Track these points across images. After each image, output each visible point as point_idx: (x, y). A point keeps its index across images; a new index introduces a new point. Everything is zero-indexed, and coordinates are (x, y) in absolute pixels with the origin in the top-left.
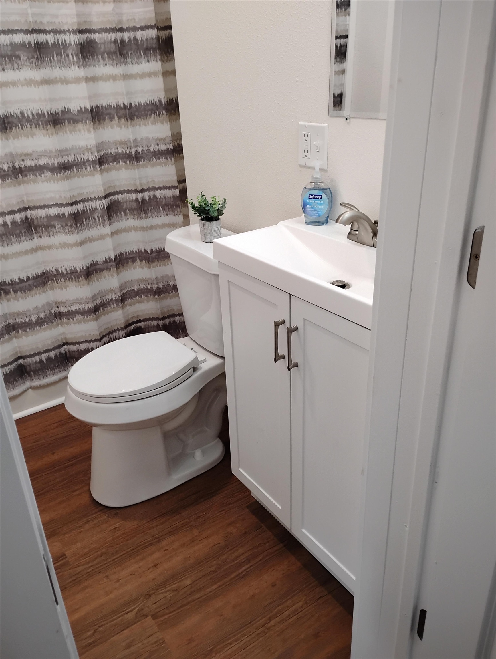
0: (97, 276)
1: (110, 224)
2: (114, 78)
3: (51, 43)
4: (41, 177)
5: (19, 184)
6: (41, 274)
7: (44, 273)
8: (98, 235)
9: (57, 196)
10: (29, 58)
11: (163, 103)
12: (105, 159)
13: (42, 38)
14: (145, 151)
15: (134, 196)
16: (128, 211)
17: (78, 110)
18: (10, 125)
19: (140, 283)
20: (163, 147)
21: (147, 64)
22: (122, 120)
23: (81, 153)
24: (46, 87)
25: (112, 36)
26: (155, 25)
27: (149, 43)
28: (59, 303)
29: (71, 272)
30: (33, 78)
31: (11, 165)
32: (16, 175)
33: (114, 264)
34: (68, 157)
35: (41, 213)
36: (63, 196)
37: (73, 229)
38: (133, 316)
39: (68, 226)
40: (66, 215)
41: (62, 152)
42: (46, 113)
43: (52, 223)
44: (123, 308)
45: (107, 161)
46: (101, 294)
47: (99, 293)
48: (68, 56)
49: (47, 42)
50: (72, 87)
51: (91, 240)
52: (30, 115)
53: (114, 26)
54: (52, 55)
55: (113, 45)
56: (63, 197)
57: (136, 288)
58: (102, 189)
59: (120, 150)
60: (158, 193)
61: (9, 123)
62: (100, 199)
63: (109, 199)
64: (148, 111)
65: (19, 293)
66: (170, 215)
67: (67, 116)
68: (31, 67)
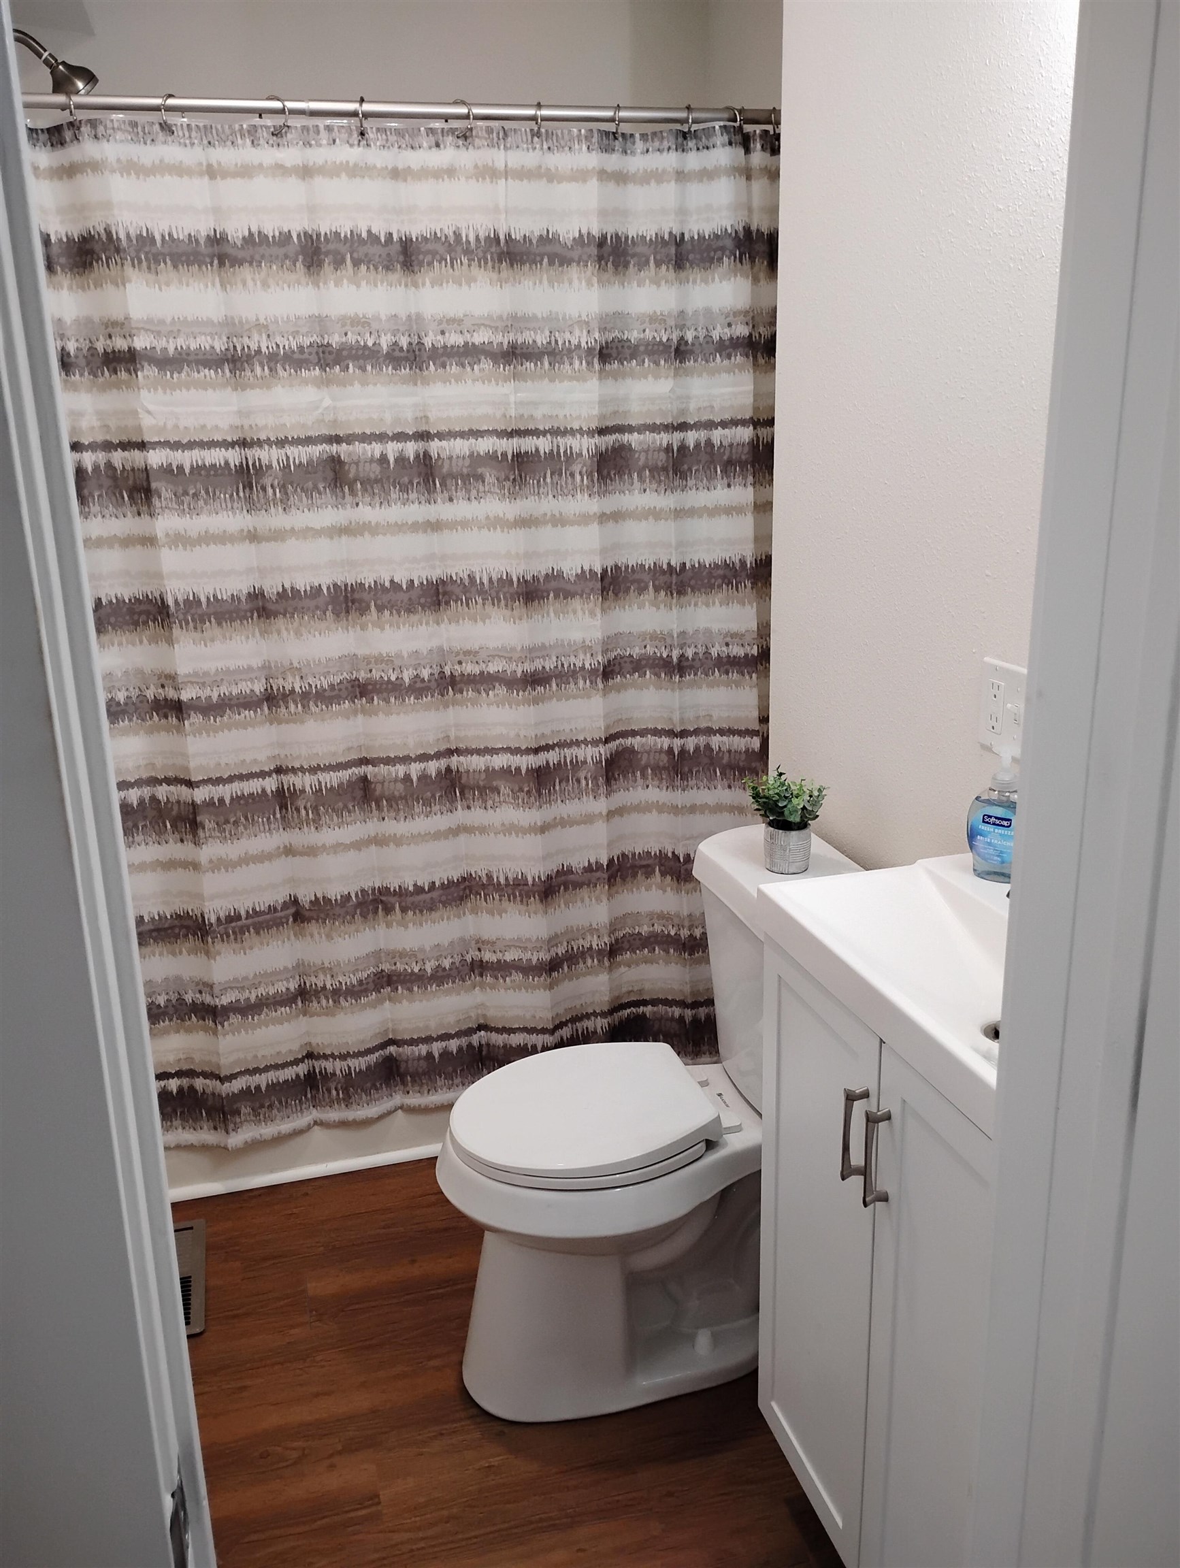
0: (567, 896)
1: (608, 795)
2: (655, 514)
4: (488, 695)
5: (446, 706)
6: (458, 880)
7: (464, 879)
8: (581, 815)
9: (512, 734)
10: (501, 479)
11: (749, 566)
12: (617, 666)
13: (527, 444)
14: (701, 655)
15: (665, 742)
16: (650, 771)
17: (577, 575)
18: (447, 597)
19: (655, 921)
20: (737, 651)
21: (726, 490)
22: (663, 593)
23: (572, 655)
24: (521, 534)
25: (664, 438)
26: (752, 418)
27: (734, 451)
28: (483, 942)
29: (516, 883)
30: (501, 515)
31: (436, 671)
32: (442, 690)
33: (606, 876)
34: (544, 660)
35: (477, 763)
36: (522, 733)
37: (532, 799)
38: (630, 989)
39: (523, 791)
40: (523, 772)
41: (532, 652)
42: (515, 579)
43: (495, 784)
44: (610, 969)
45: (621, 670)
46: (571, 934)
47: (566, 932)
48: (572, 475)
49: (537, 450)
50: (571, 532)
51: (563, 823)
52: (485, 581)
53: (670, 421)
54: (542, 475)
55: (663, 456)
56: (522, 737)
57: (645, 930)
58: (602, 724)
59: (650, 650)
60: (716, 741)
61: (445, 593)
62: (595, 743)
63: (613, 745)
64: (716, 578)
65: (410, 913)
66: (735, 788)
67: (553, 584)
68: (500, 496)
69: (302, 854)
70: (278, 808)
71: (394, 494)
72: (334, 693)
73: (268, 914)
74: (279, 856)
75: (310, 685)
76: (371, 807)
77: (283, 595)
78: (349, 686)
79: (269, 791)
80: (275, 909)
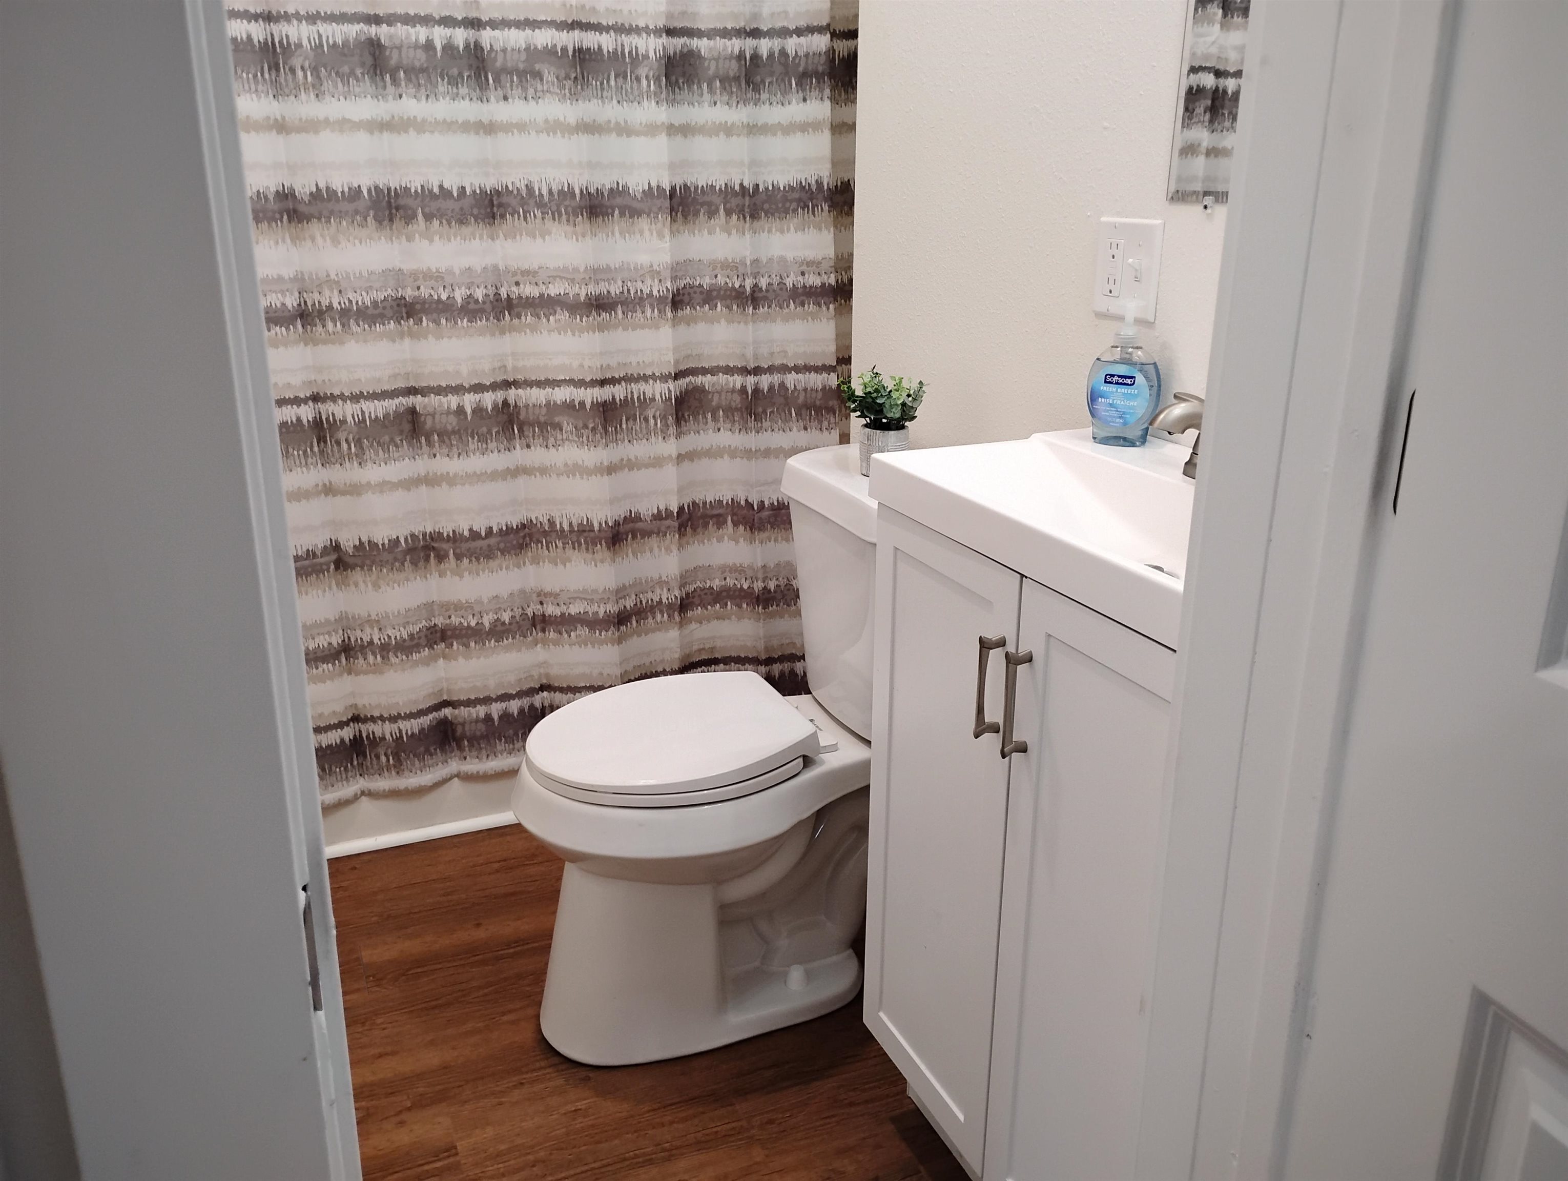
0: (635, 545)
1: (678, 436)
2: (728, 130)
3: (608, 51)
4: (549, 320)
5: (503, 333)
6: (517, 526)
7: (524, 526)
8: (650, 457)
9: (575, 364)
10: (560, 78)
11: (826, 187)
12: (686, 296)
13: (590, 40)
14: (775, 286)
15: (737, 381)
16: (721, 412)
17: (644, 191)
18: (502, 210)
19: (727, 574)
20: (813, 280)
21: (801, 105)
22: (735, 217)
23: (638, 279)
24: (584, 139)
25: (735, 45)
26: (828, 26)
27: (810, 62)
28: (546, 595)
29: (581, 529)
30: (562, 119)
31: (491, 291)
32: (498, 314)
33: (676, 524)
34: (609, 284)
35: (537, 396)
36: (587, 363)
37: (598, 436)
38: (701, 643)
39: (587, 428)
40: (588, 407)
41: (597, 273)
42: (577, 191)
43: (557, 419)
44: (681, 625)
45: (690, 300)
46: (639, 586)
47: (634, 585)
48: (638, 79)
49: (600, 48)
50: (639, 142)
51: (631, 465)
52: (545, 192)
53: (742, 24)
54: (606, 76)
55: (734, 64)
56: (586, 367)
57: (716, 584)
58: (670, 357)
59: (721, 280)
60: (791, 379)
61: (500, 205)
62: (664, 378)
63: (683, 382)
64: (791, 201)
65: (466, 561)
66: (811, 429)
67: (619, 201)
68: (560, 96)
69: (344, 493)
70: (315, 440)
71: (442, 87)
72: (377, 312)
74: (318, 494)
75: (350, 301)
76: (421, 443)
77: (316, 196)
78: (394, 304)
79: (305, 421)
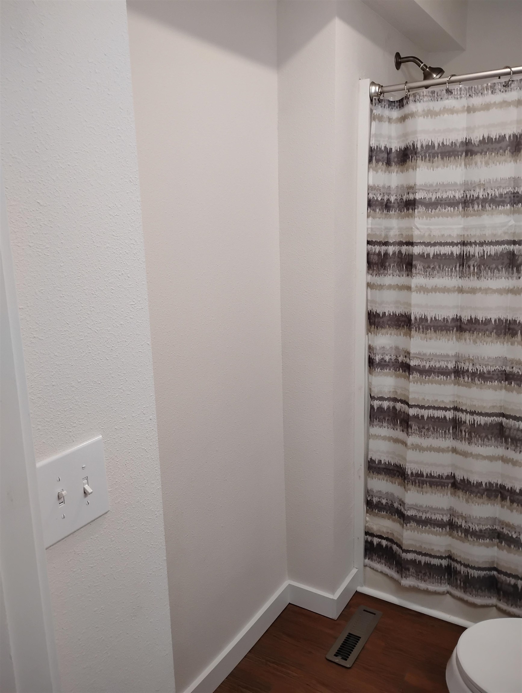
65: (515, 505)
72: (490, 376)
73: (438, 478)
74: (448, 451)
75: (477, 370)
78: (499, 373)
80: (442, 477)
